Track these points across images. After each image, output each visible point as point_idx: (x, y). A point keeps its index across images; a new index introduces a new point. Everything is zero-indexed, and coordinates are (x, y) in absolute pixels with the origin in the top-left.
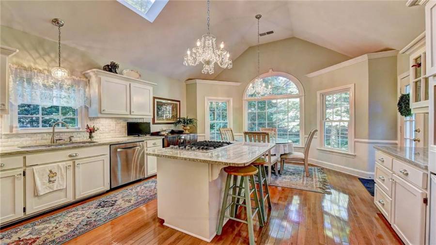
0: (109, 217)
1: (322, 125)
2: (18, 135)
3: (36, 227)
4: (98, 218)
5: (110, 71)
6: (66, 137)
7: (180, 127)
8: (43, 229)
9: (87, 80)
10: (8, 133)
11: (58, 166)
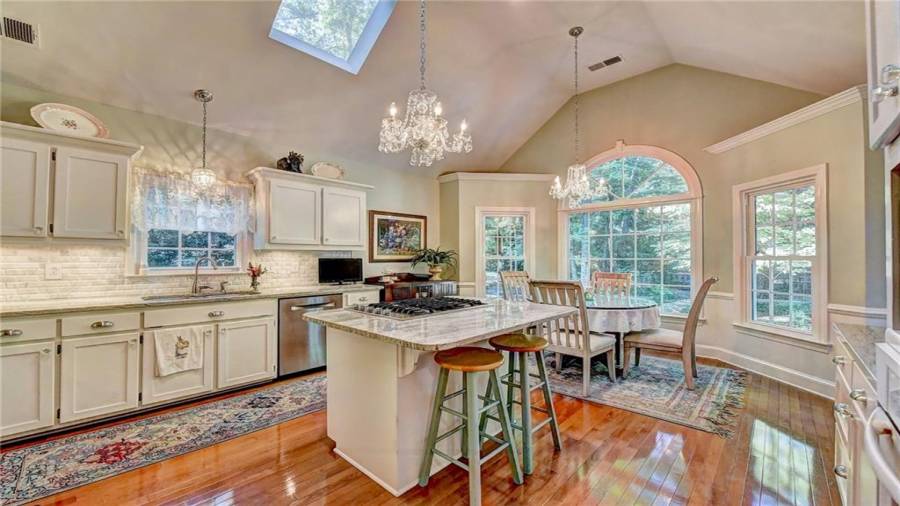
0: (255, 425)
1: (746, 265)
2: (146, 279)
3: (151, 427)
4: (239, 425)
5: (289, 168)
6: (215, 284)
7: (422, 269)
8: (159, 430)
9: (251, 186)
10: (133, 275)
11: (192, 331)
